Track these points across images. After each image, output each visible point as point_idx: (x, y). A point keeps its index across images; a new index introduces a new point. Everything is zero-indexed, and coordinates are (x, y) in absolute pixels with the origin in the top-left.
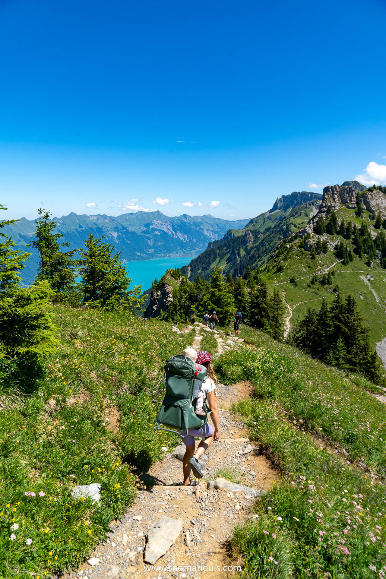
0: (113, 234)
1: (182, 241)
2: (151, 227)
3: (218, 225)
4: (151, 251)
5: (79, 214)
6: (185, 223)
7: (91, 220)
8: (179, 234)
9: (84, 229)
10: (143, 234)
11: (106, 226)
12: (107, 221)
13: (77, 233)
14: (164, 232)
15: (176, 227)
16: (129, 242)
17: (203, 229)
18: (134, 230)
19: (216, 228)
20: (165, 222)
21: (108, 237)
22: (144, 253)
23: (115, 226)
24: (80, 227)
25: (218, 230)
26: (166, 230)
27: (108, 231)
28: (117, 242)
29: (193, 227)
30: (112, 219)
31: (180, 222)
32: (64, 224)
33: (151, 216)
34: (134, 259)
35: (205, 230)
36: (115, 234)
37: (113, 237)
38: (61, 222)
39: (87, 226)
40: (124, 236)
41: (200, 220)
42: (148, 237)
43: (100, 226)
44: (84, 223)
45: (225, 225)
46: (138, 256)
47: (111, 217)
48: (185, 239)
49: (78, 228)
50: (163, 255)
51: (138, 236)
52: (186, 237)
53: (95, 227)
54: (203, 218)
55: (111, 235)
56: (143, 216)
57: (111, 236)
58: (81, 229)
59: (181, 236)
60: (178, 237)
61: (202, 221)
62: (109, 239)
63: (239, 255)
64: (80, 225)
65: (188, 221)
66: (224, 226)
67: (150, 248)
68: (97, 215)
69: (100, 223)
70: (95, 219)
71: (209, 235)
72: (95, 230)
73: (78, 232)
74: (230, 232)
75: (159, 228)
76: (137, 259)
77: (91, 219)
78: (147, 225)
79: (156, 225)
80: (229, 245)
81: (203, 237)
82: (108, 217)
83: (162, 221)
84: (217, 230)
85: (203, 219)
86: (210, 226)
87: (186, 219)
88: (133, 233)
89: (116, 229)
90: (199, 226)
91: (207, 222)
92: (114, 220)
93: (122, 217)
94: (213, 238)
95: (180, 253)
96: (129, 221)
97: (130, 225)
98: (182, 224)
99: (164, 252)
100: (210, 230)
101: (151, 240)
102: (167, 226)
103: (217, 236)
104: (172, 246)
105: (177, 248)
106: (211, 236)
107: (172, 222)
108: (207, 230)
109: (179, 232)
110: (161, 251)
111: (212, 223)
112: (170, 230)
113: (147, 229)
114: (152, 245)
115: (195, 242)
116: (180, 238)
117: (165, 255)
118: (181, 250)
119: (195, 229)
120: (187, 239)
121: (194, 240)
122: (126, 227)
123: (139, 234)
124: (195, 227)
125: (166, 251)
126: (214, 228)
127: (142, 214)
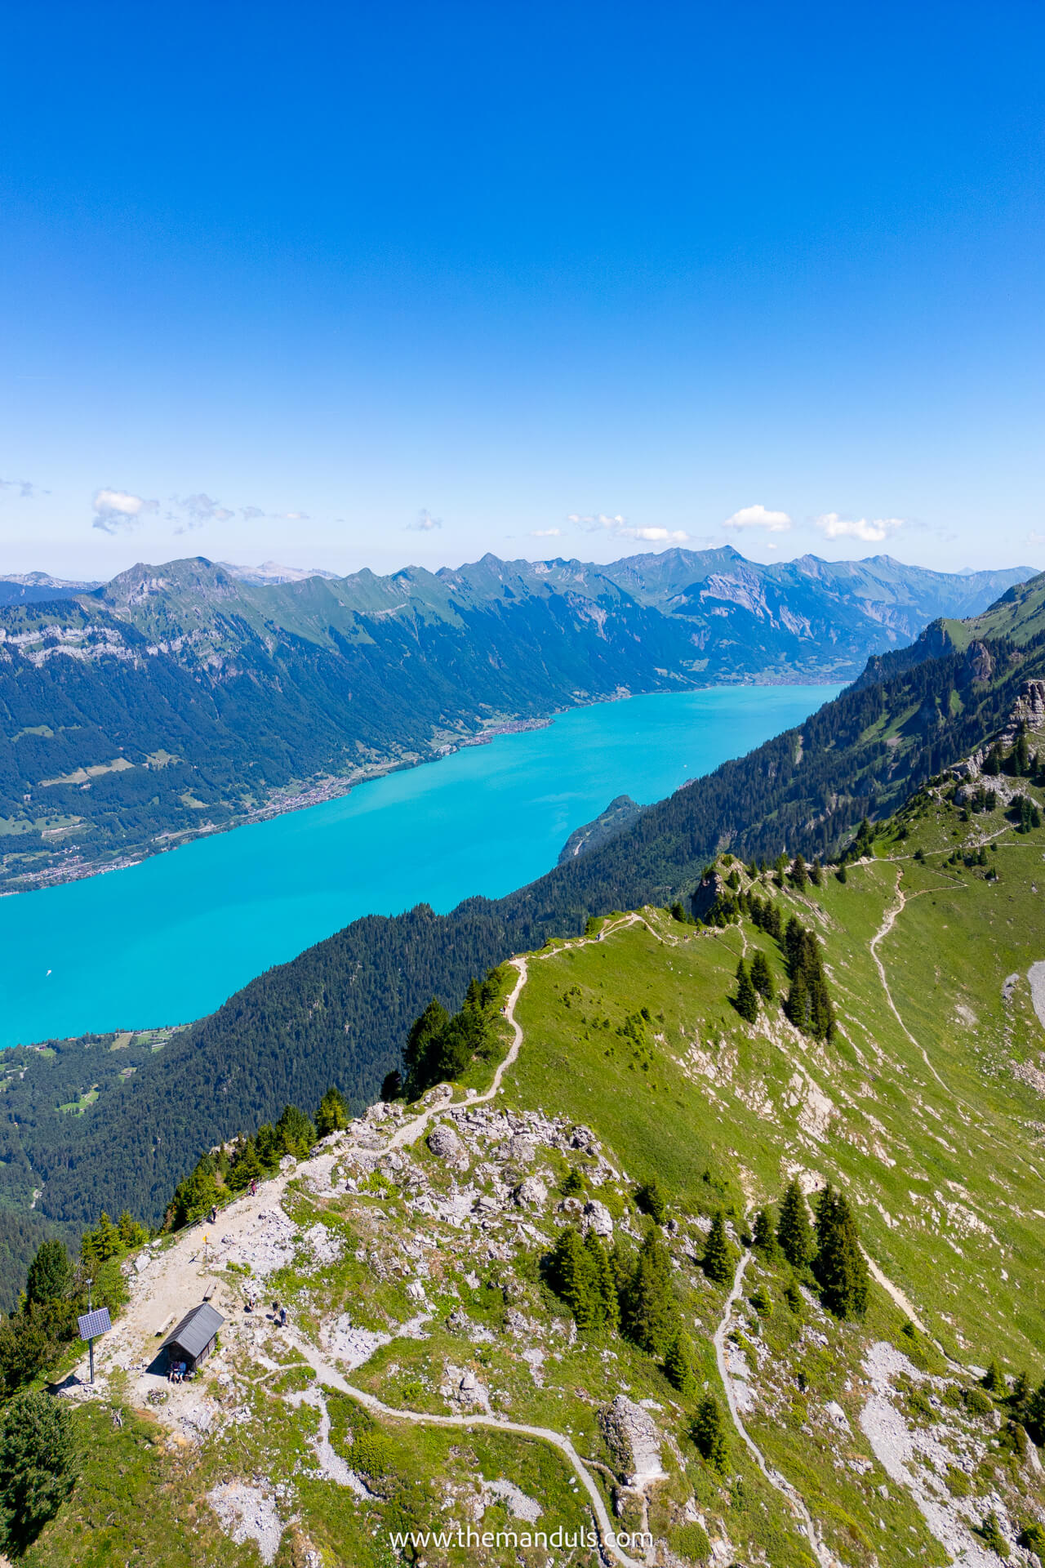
0: (595, 616)
1: (794, 637)
2: (704, 593)
3: (911, 589)
4: (700, 665)
5: (505, 560)
6: (807, 582)
7: (538, 575)
8: (786, 616)
9: (517, 600)
10: (678, 616)
11: (576, 591)
12: (580, 578)
13: (498, 613)
14: (740, 607)
15: (778, 593)
16: (638, 639)
17: (862, 601)
18: (653, 604)
19: (905, 598)
20: (746, 581)
21: (581, 622)
22: (680, 670)
23: (602, 591)
24: (508, 594)
25: (912, 603)
26: (747, 604)
27: (580, 607)
28: (604, 637)
29: (831, 595)
30: (594, 573)
31: (790, 579)
32: (466, 586)
33: (707, 562)
34: (650, 688)
35: (868, 604)
36: (600, 616)
37: (593, 623)
38: (459, 580)
39: (527, 593)
40: (625, 620)
41: (853, 572)
42: (693, 624)
43: (560, 591)
44: (519, 583)
45: (935, 589)
46: (661, 678)
47: (590, 567)
48: (803, 630)
49: (502, 599)
50: (734, 676)
51: (666, 621)
52: (807, 624)
53: (546, 595)
54: (864, 566)
55: (589, 616)
56: (682, 564)
57: (588, 620)
58: (510, 600)
59: (791, 622)
60: (782, 624)
61: (863, 576)
62: (582, 629)
63: (945, 709)
64: (507, 589)
65: (816, 575)
66: (931, 591)
67: (697, 655)
68: (553, 561)
69: (561, 582)
70: (548, 570)
71: (880, 619)
72: (547, 605)
73: (503, 610)
74: (935, 628)
75: (728, 596)
76: (659, 687)
77: (538, 571)
78: (693, 590)
79: (721, 585)
80: (920, 680)
81: (860, 624)
82: (584, 565)
83: (736, 576)
84: (907, 602)
85: (863, 570)
86: (887, 593)
87: (811, 571)
88: (652, 611)
89: (604, 601)
90: (849, 591)
91: (876, 579)
92: (598, 576)
93: (623, 565)
94: (892, 629)
95: (786, 672)
96: (641, 578)
97: (643, 588)
98: (797, 586)
99: (738, 668)
100: (884, 602)
101: (703, 632)
102: (751, 590)
103: (905, 621)
104: (761, 651)
105: (776, 656)
106: (887, 621)
107: (768, 578)
108: (875, 604)
109: (786, 608)
110: (729, 666)
111: (892, 581)
112: (759, 602)
113: (693, 601)
114: (702, 648)
115: (835, 639)
116: (789, 626)
117: (739, 678)
118: (790, 664)
119: (837, 600)
120: (809, 630)
121: (832, 634)
122: (631, 594)
123: (669, 615)
124: (837, 594)
125: (742, 665)
126: (899, 597)
127: (679, 557)
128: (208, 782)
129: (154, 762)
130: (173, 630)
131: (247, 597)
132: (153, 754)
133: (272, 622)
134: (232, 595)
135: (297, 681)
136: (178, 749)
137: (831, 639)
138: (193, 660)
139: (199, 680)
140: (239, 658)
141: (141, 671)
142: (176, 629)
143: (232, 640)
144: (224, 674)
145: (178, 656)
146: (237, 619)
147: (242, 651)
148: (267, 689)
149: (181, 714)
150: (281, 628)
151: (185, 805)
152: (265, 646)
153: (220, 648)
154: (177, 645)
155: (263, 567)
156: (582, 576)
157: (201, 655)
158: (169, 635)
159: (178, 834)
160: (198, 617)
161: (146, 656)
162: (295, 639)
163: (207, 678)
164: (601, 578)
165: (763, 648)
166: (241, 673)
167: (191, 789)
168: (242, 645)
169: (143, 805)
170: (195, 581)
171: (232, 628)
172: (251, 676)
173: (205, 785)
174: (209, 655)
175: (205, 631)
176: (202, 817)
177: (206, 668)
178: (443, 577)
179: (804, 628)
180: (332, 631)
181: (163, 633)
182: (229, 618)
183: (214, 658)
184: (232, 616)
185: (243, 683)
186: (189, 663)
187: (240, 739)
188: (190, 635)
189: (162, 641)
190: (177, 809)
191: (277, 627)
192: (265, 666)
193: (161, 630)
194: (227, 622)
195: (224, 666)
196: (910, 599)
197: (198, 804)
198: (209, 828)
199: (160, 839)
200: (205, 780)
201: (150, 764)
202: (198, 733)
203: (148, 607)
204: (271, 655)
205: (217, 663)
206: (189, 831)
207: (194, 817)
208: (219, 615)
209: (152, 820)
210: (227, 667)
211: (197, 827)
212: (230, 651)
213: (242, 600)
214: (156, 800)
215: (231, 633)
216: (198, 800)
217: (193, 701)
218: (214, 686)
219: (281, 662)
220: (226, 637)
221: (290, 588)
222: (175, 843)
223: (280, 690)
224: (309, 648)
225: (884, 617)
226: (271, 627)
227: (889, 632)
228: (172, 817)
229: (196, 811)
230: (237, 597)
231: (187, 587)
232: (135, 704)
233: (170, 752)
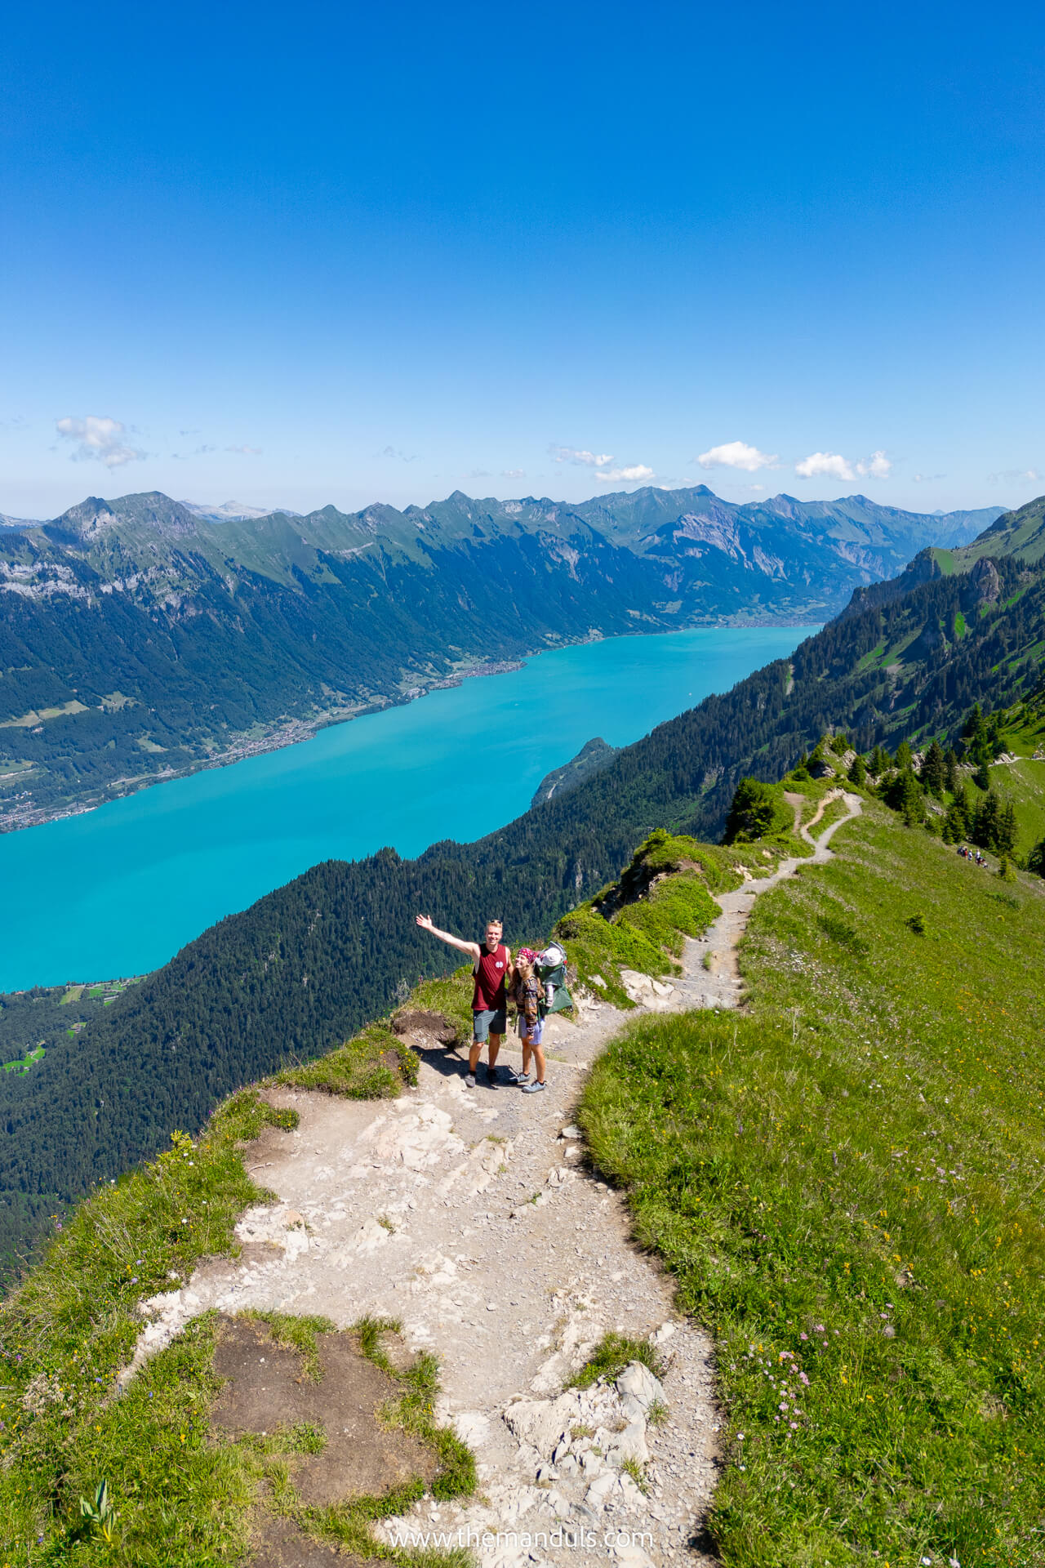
0: (567, 556)
1: (768, 578)
2: (677, 534)
3: (885, 530)
4: (673, 607)
5: (474, 498)
6: (781, 522)
7: (508, 514)
8: (760, 557)
9: (487, 540)
10: (651, 557)
11: (548, 531)
12: (551, 517)
13: (467, 553)
14: (714, 548)
15: (751, 533)
16: (610, 580)
17: (835, 542)
18: (625, 544)
19: (879, 539)
20: (720, 521)
21: (552, 563)
22: (653, 611)
23: (574, 531)
24: (478, 533)
25: (887, 544)
26: (720, 545)
27: (552, 547)
28: (576, 578)
29: (804, 535)
30: (566, 511)
31: (764, 519)
32: (434, 524)
33: (680, 502)
34: (623, 630)
35: (842, 545)
36: (572, 557)
37: (565, 563)
38: (427, 518)
39: (497, 533)
40: (597, 561)
41: (827, 512)
42: (666, 565)
43: (532, 531)
44: (488, 522)
45: (909, 530)
46: (633, 620)
47: (562, 506)
48: (777, 571)
49: (472, 538)
50: (708, 618)
51: (638, 561)
52: (781, 564)
53: (516, 534)
54: (839, 506)
55: (562, 557)
56: (655, 503)
57: (560, 561)
58: (479, 539)
59: (765, 563)
60: (755, 564)
61: (837, 517)
62: (554, 570)
63: (950, 635)
64: (476, 528)
65: (789, 515)
66: (905, 532)
67: (670, 596)
68: (523, 500)
69: (533, 519)
70: (519, 509)
71: (853, 561)
72: (518, 544)
73: (472, 549)
74: (923, 559)
75: (702, 537)
76: (631, 629)
77: (508, 510)
78: (666, 530)
79: (694, 525)
80: (921, 603)
81: (834, 565)
82: (556, 503)
83: (710, 516)
84: (881, 543)
85: (837, 510)
86: (860, 533)
87: (785, 511)
88: (624, 551)
89: (576, 541)
90: (823, 531)
91: (850, 520)
92: (570, 515)
93: (595, 504)
94: (866, 570)
95: (760, 613)
96: (613, 517)
97: (616, 528)
98: (771, 527)
99: (711, 609)
101: (676, 573)
102: (725, 530)
103: (880, 562)
104: (735, 593)
105: (750, 598)
106: (861, 562)
107: (742, 518)
108: (850, 545)
109: (760, 549)
110: (703, 608)
111: (865, 521)
112: (733, 543)
113: (666, 542)
114: (676, 590)
115: (808, 581)
116: (763, 568)
117: (713, 620)
118: (764, 606)
119: (810, 541)
120: (782, 572)
121: (806, 575)
122: (603, 534)
123: (641, 556)
124: (811, 535)
125: (716, 607)
126: (874, 538)
127: (651, 496)
128: (166, 726)
129: (110, 704)
130: (128, 567)
131: (206, 534)
132: (108, 696)
133: (232, 560)
134: (190, 532)
135: (259, 621)
136: (134, 691)
137: (805, 580)
138: (149, 599)
139: (155, 620)
140: (198, 597)
141: (95, 610)
142: (131, 565)
143: (191, 578)
144: (182, 614)
145: (134, 594)
146: (196, 556)
147: (200, 590)
148: (228, 630)
149: (137, 654)
150: (242, 566)
151: (143, 749)
152: (225, 585)
153: (178, 587)
154: (132, 583)
155: (225, 507)
156: (553, 516)
157: (158, 593)
158: (124, 573)
159: (136, 779)
160: (154, 554)
161: (99, 594)
162: (256, 578)
163: (164, 618)
164: (572, 517)
165: (737, 590)
166: (201, 612)
167: (149, 733)
168: (202, 583)
169: (99, 748)
170: (150, 516)
171: (191, 566)
172: (212, 617)
173: (165, 729)
174: (166, 593)
175: (161, 568)
176: (161, 761)
177: (163, 607)
178: (410, 515)
179: (777, 568)
180: (296, 570)
182: (187, 556)
183: (172, 596)
184: (191, 553)
185: (203, 623)
186: (145, 602)
187: (200, 681)
188: (146, 572)
189: (116, 579)
190: (134, 753)
191: (238, 566)
192: (226, 606)
193: (116, 567)
194: (185, 560)
195: (182, 606)
196: (885, 540)
197: (157, 749)
198: (168, 773)
199: (116, 784)
200: (164, 723)
201: (105, 707)
202: (155, 674)
203: (102, 543)
204: (231, 594)
205: (175, 602)
206: (146, 776)
207: (152, 762)
208: (177, 552)
209: (108, 765)
210: (185, 607)
211: (155, 772)
212: (188, 589)
213: (201, 537)
214: (112, 744)
215: (190, 571)
216: (157, 743)
217: (149, 641)
218: (172, 626)
219: (242, 602)
220: (184, 575)
221: (250, 524)
222: (132, 788)
223: (241, 630)
224: (271, 587)
225: (858, 558)
226: (231, 565)
227: (863, 574)
228: (129, 762)
229: (154, 755)
230: (195, 533)
231: (142, 522)
232: (89, 645)
233: (126, 695)
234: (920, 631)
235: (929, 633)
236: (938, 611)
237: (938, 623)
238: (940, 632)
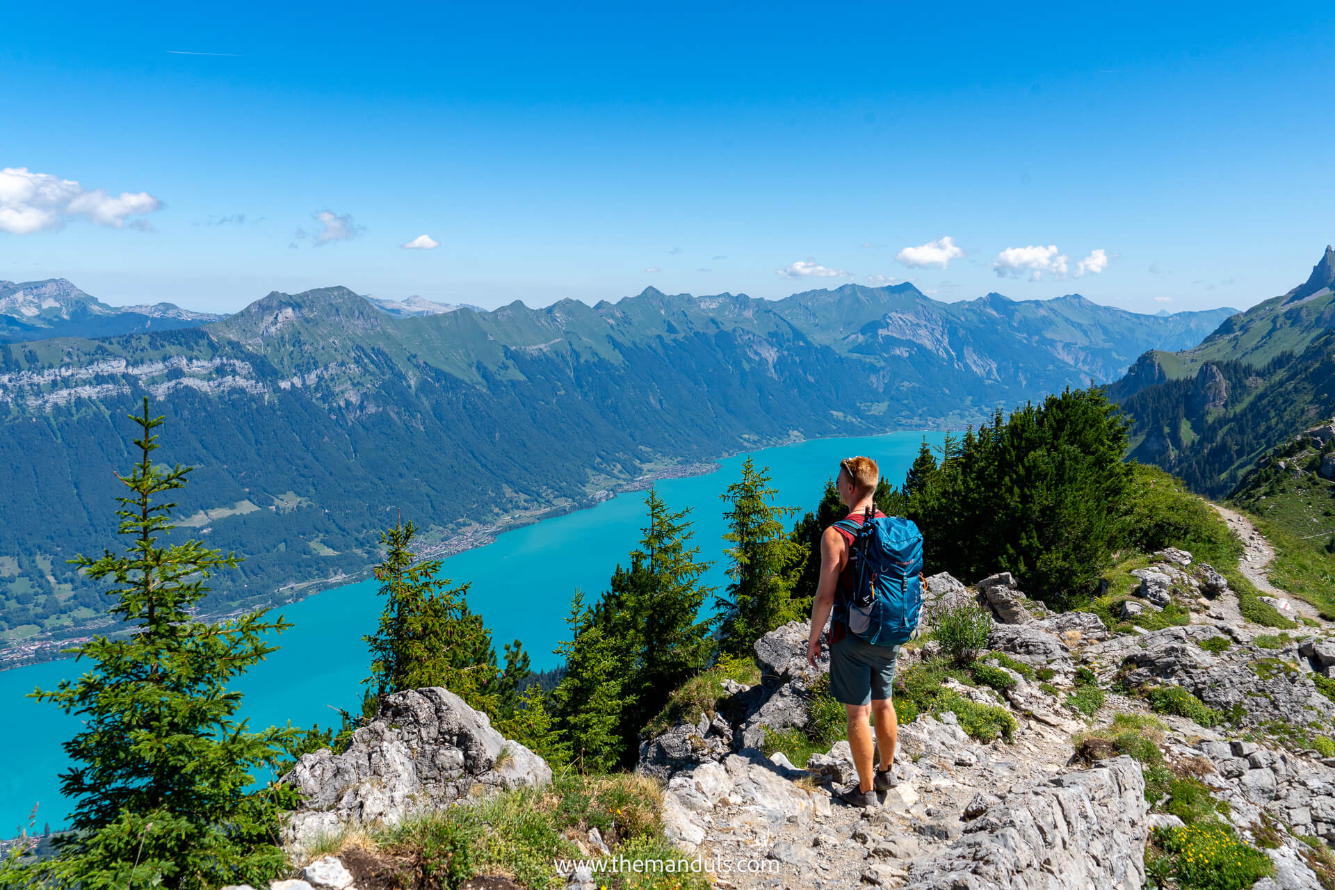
0: (765, 354)
1: (979, 380)
2: (882, 332)
3: (1105, 331)
4: (880, 408)
5: (667, 294)
6: (993, 322)
7: (703, 310)
8: (971, 358)
9: (680, 336)
10: (855, 356)
11: (745, 328)
12: (749, 314)
13: (660, 350)
14: (921, 348)
15: (961, 333)
16: (811, 379)
17: (1052, 343)
18: (827, 343)
19: (1099, 340)
20: (927, 319)
21: (749, 360)
22: (857, 413)
23: (772, 328)
24: (671, 330)
25: (1107, 345)
26: (928, 344)
27: (750, 344)
28: (775, 376)
29: (1019, 336)
30: (763, 308)
31: (975, 318)
32: (626, 320)
33: (884, 299)
34: (823, 433)
35: (1059, 346)
36: (771, 355)
37: (763, 361)
38: (618, 314)
39: (691, 329)
40: (797, 359)
41: (1042, 312)
42: (871, 364)
43: (728, 327)
44: (682, 318)
45: (1131, 331)
46: (837, 421)
47: (760, 302)
48: (989, 373)
49: (664, 334)
50: (916, 420)
51: (841, 360)
52: (994, 366)
53: (712, 331)
54: (1055, 305)
55: (759, 355)
56: (858, 301)
57: (757, 358)
58: (672, 336)
59: (976, 364)
60: (966, 365)
61: (1053, 317)
62: (752, 368)
63: (1176, 441)
64: (669, 324)
65: (1002, 315)
66: (1126, 333)
67: (876, 398)
68: (719, 296)
69: (729, 317)
70: (714, 306)
71: (1072, 363)
73: (665, 346)
74: (1146, 362)
75: (908, 335)
76: (835, 432)
77: (702, 306)
78: (871, 328)
79: (900, 323)
80: (1144, 407)
81: (1051, 367)
82: (754, 300)
83: (917, 314)
84: (1101, 344)
85: (1052, 310)
86: (1078, 334)
87: (997, 310)
88: (826, 350)
89: (775, 338)
90: (1038, 332)
91: (1067, 320)
92: (768, 312)
93: (795, 301)
94: (1086, 373)
95: (973, 417)
96: (814, 315)
97: (817, 325)
98: (982, 326)
99: (920, 412)
100: (1076, 344)
101: (881, 373)
102: (933, 329)
103: (1100, 364)
104: (945, 394)
105: (961, 399)
106: (1080, 364)
107: (951, 318)
108: (1067, 346)
109: (971, 349)
110: (911, 410)
111: (1084, 322)
112: (941, 342)
113: (870, 341)
114: (881, 390)
115: (1024, 383)
116: (974, 368)
117: (922, 422)
118: (976, 409)
119: (1025, 341)
120: (995, 373)
121: (1021, 377)
122: (804, 332)
123: (844, 354)
124: (1025, 335)
125: (925, 408)
126: (1093, 339)
127: (854, 293)
128: (340, 528)
129: (282, 505)
130: (308, 363)
131: (389, 330)
132: (281, 496)
133: (415, 356)
134: (373, 327)
135: (441, 419)
136: (308, 491)
137: (1020, 383)
138: (328, 396)
139: (334, 417)
140: (379, 393)
141: (272, 406)
142: (312, 361)
143: (372, 374)
144: (361, 411)
145: (312, 390)
146: (378, 352)
147: (382, 387)
148: (408, 428)
149: (313, 453)
150: (425, 363)
151: (314, 552)
152: (407, 382)
153: (358, 383)
154: (312, 378)
155: (408, 301)
156: (751, 312)
157: (337, 389)
158: (302, 369)
159: (305, 584)
160: (336, 350)
161: (277, 390)
162: (439, 375)
163: (343, 415)
164: (771, 314)
165: (947, 391)
166: (381, 409)
167: (321, 535)
168: (383, 380)
169: (268, 551)
170: (334, 311)
171: (372, 362)
172: (392, 413)
173: (337, 530)
174: (346, 389)
175: (343, 364)
176: (333, 566)
177: (342, 404)
178: (601, 311)
179: (990, 370)
180: (480, 367)
181: (297, 366)
182: (369, 351)
183: (352, 393)
184: (373, 349)
185: (382, 420)
186: (324, 399)
187: (377, 481)
188: (326, 368)
189: (295, 375)
190: (305, 556)
191: (421, 362)
192: (408, 405)
193: (295, 362)
194: (366, 355)
195: (362, 402)
196: (1105, 341)
197: (329, 552)
198: (339, 578)
199: (284, 590)
200: (337, 525)
201: (277, 507)
202: (331, 474)
203: (282, 338)
204: (413, 391)
205: (354, 399)
206: (317, 581)
207: (323, 567)
208: (359, 348)
209: (277, 569)
210: (365, 403)
211: (326, 577)
212: (369, 386)
213: (384, 332)
214: (282, 547)
215: (371, 367)
216: (328, 547)
217: (326, 439)
218: (350, 424)
219: (424, 399)
220: (366, 371)
221: (434, 320)
222: (301, 594)
223: (422, 428)
224: (453, 383)
225: (1076, 360)
226: (414, 361)
227: (1082, 376)
228: (299, 566)
229: (326, 559)
230: (378, 329)
231: (324, 317)
232: (264, 442)
233: (299, 495)
234: (1144, 437)
235: (1153, 439)
236: (1162, 415)
237: (1161, 430)
238: (1164, 438)
